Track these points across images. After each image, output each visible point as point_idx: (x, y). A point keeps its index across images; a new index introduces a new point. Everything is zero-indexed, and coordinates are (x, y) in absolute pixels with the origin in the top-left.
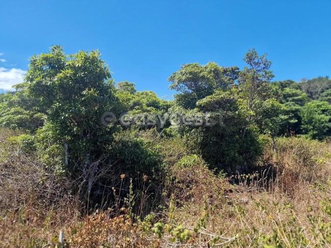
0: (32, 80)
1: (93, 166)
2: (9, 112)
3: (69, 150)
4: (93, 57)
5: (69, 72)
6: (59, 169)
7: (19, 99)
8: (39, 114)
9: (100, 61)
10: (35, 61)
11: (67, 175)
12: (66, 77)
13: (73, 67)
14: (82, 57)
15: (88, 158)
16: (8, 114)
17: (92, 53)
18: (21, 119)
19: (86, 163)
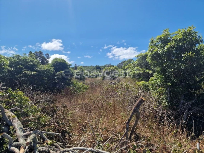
0: (152, 52)
1: (188, 104)
2: (134, 70)
3: (170, 92)
4: (190, 31)
5: (173, 44)
6: (164, 103)
7: (138, 63)
8: (148, 70)
9: (195, 33)
10: (153, 41)
11: (169, 107)
12: (171, 47)
13: (176, 40)
14: (182, 32)
15: (183, 98)
16: (134, 71)
17: (189, 29)
18: (139, 73)
19: (182, 101)
